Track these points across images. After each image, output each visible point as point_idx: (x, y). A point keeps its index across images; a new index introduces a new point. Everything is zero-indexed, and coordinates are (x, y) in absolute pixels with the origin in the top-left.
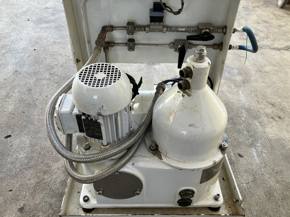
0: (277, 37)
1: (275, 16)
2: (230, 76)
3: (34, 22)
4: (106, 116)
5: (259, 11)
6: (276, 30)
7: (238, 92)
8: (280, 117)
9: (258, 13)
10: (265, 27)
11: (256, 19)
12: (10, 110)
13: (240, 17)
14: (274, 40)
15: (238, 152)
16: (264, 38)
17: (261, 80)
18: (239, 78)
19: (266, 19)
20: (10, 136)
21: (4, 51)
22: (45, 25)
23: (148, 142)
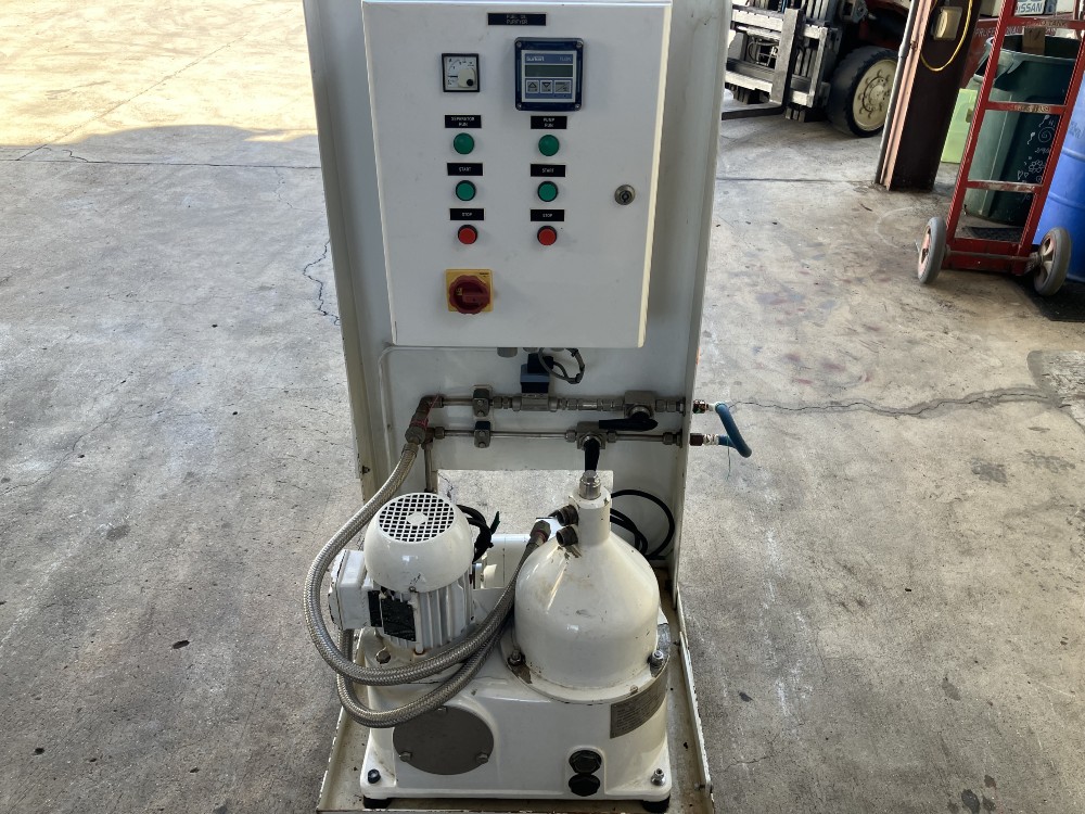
0: (896, 375)
1: (904, 310)
2: (749, 489)
3: (230, 330)
4: (425, 594)
5: (859, 296)
6: (898, 355)
7: (763, 533)
8: (860, 603)
9: (857, 299)
10: (870, 345)
11: (847, 321)
12: (181, 578)
13: (801, 313)
14: (886, 387)
15: (741, 689)
16: (860, 378)
17: (830, 502)
18: (771, 496)
19: (876, 319)
20: (185, 643)
21: (155, 417)
22: (258, 341)
23: (506, 650)
